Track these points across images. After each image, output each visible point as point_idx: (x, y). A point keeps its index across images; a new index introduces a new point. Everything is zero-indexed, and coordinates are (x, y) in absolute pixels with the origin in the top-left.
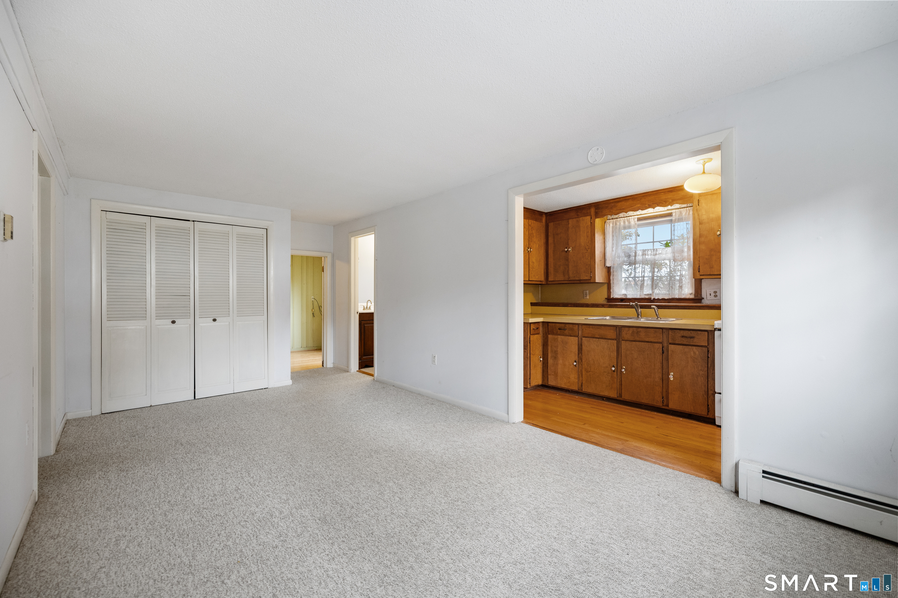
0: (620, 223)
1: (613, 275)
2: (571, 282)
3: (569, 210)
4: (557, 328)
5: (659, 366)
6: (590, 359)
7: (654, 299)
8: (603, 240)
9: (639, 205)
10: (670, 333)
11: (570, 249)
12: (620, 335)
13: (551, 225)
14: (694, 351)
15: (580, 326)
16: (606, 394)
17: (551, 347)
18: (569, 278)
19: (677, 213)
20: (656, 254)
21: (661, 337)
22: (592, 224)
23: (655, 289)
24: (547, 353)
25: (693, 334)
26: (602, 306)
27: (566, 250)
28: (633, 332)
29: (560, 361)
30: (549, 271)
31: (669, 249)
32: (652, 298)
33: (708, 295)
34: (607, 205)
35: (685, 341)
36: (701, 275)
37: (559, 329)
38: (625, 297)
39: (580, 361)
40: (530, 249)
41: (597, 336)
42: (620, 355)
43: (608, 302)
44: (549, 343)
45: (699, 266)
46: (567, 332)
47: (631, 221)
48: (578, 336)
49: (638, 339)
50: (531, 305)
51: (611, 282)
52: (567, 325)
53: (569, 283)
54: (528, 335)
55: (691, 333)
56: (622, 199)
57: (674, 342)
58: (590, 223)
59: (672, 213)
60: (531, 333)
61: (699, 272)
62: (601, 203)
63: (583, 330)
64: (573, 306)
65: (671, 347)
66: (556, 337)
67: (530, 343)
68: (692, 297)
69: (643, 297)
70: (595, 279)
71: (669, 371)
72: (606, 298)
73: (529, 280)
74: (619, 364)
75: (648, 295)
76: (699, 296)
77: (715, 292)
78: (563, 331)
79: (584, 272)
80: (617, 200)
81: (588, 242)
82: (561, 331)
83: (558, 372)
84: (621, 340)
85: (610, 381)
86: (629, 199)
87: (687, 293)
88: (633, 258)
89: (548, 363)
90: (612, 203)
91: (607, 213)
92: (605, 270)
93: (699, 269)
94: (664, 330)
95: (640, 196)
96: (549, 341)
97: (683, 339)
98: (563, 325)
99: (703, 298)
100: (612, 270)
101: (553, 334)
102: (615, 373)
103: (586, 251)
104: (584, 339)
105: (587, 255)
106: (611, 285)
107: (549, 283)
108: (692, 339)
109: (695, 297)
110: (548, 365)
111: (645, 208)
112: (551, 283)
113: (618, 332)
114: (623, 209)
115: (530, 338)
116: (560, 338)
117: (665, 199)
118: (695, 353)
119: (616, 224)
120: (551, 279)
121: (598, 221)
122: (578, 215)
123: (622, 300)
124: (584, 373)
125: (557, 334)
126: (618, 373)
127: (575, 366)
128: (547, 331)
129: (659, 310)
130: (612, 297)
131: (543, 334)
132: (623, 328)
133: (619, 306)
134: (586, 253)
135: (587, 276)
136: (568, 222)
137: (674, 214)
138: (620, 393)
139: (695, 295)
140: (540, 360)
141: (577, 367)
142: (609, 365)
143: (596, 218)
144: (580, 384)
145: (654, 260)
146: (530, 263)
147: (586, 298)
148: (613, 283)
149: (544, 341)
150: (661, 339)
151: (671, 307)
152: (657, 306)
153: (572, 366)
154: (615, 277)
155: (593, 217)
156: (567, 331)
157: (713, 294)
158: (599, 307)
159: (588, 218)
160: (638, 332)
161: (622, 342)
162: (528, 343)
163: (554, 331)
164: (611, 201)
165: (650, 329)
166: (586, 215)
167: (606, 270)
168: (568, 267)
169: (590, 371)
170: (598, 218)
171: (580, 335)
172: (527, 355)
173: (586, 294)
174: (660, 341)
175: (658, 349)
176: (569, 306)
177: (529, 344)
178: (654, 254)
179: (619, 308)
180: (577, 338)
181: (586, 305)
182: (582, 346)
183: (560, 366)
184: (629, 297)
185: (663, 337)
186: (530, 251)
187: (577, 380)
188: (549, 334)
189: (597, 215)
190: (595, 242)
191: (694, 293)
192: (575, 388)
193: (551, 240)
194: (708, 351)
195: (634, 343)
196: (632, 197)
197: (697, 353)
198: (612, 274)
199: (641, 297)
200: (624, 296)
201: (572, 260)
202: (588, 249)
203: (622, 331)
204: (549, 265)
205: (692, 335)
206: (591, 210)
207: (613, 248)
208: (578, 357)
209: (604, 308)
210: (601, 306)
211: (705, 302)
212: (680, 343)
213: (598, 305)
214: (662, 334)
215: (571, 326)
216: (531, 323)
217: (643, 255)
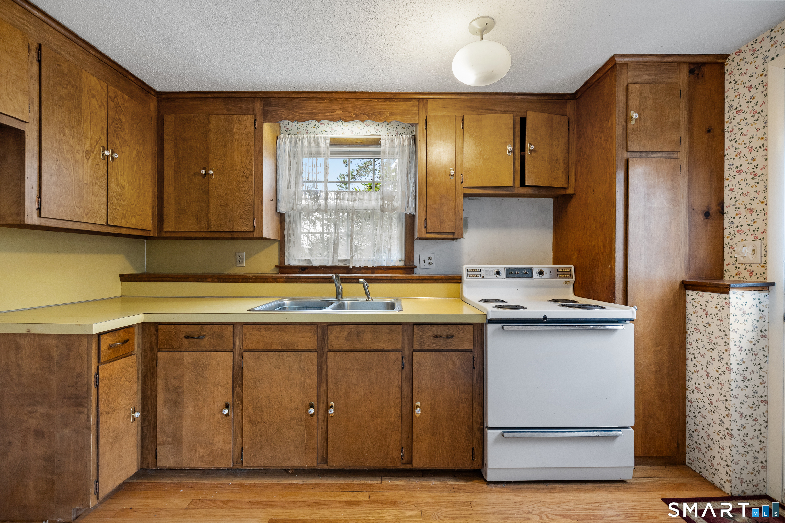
0: (303, 143)
1: (289, 229)
2: (213, 235)
3: (210, 96)
4: (182, 336)
5: (397, 394)
6: (261, 397)
7: (354, 267)
8: (274, 167)
9: (340, 112)
10: (416, 331)
11: (211, 172)
12: (324, 340)
13: (170, 120)
14: (453, 361)
15: (238, 328)
16: (296, 463)
17: (166, 380)
18: (209, 227)
19: (387, 141)
20: (355, 200)
21: (401, 340)
22: (257, 130)
23: (356, 252)
24: (154, 393)
25: (451, 330)
26: (274, 280)
27: (203, 172)
28: (350, 333)
29: (189, 410)
30: (165, 212)
31: (374, 195)
32: (351, 266)
33: (422, 262)
34: (285, 102)
35: (439, 344)
36: (427, 233)
37: (186, 337)
38: (307, 265)
39: (238, 402)
40: (113, 153)
41: (276, 347)
42: (324, 380)
43: (280, 272)
44: (161, 372)
45: (426, 219)
46: (205, 342)
47: (320, 142)
48: (232, 351)
49: (359, 346)
50: (121, 280)
51: (286, 239)
52: (207, 328)
53: (207, 238)
54: (89, 368)
55: (448, 329)
56: (311, 95)
57: (422, 347)
58: (253, 128)
59: (380, 139)
60: (102, 360)
61: (426, 227)
62: (275, 95)
63: (243, 335)
64: (216, 280)
65: (418, 356)
66: (178, 355)
67: (97, 386)
68: (401, 264)
69: (337, 264)
70: (262, 231)
71: (414, 400)
72: (277, 266)
73: (107, 225)
74: (322, 399)
75: (343, 261)
76: (411, 263)
77: (430, 258)
78: (197, 340)
79: (241, 218)
80: (304, 95)
81: (250, 163)
82: (191, 340)
83: (181, 435)
84: (326, 350)
85: (303, 435)
86: (323, 99)
87: (396, 259)
88: (324, 202)
89: (156, 417)
90: (295, 99)
91: (285, 116)
92: (276, 218)
93: (426, 223)
94: (405, 327)
95: (341, 96)
96: (159, 366)
97: (437, 340)
98: (196, 328)
99: (416, 267)
100: (286, 220)
101: (170, 348)
102: (315, 418)
103: (244, 179)
104: (246, 354)
105: (246, 187)
106: (286, 244)
107: (164, 235)
108: (450, 340)
109: (405, 265)
110: (155, 423)
111: (349, 119)
112: (168, 235)
113: (320, 335)
114: (315, 114)
115: (97, 374)
116: (187, 357)
117: (381, 109)
118: (454, 364)
119: (296, 143)
120: (169, 226)
121: (267, 128)
122: (228, 110)
123: (303, 269)
124: (246, 428)
125: (181, 349)
126: (320, 417)
127: (227, 415)
128: (154, 342)
129: (370, 285)
130: (286, 264)
131: (144, 351)
132: (330, 327)
133: (302, 280)
134: (245, 183)
135: (246, 225)
136: (208, 119)
137: (383, 142)
138: (323, 457)
139: (405, 262)
140: (134, 419)
141: (231, 417)
142: (302, 404)
143: (264, 122)
144: (237, 451)
145: (353, 208)
146: (111, 185)
147: (240, 265)
148: (289, 241)
149: (145, 366)
150: (401, 344)
151: (384, 281)
152: (366, 279)
153: (219, 416)
154: (291, 231)
155: (259, 118)
156: (206, 340)
157: (427, 261)
158: (267, 282)
159: (250, 118)
160: (359, 334)
161: (329, 354)
162: (89, 389)
163: (174, 343)
164: (293, 96)
165: (381, 326)
166: (245, 112)
167: (278, 218)
168: (208, 206)
169: (259, 423)
170: (268, 122)
171: (237, 347)
172: (88, 420)
173: (241, 259)
174: (399, 346)
175: (395, 361)
176: (210, 280)
177: (93, 391)
178: (353, 200)
179: (304, 282)
180: (231, 354)
181: (243, 279)
182: (242, 371)
183: (187, 422)
184: (315, 264)
185: (403, 339)
186: (113, 158)
187: (230, 446)
188: (159, 350)
189: (266, 117)
190: (262, 164)
191: (404, 259)
192: (226, 463)
193: (169, 149)
194: (474, 358)
195: (352, 354)
196: (329, 96)
197: (458, 362)
198: (287, 225)
199: (333, 265)
200: (306, 262)
201: (216, 193)
202: (249, 175)
203: (329, 333)
204: (165, 198)
205: (451, 332)
206: (255, 105)
207: (289, 182)
208: (233, 396)
209: (277, 282)
210: (271, 280)
211: (420, 272)
212: (431, 348)
213: (266, 279)
214: (402, 334)
215: (216, 328)
216: (99, 335)
217: (337, 199)
